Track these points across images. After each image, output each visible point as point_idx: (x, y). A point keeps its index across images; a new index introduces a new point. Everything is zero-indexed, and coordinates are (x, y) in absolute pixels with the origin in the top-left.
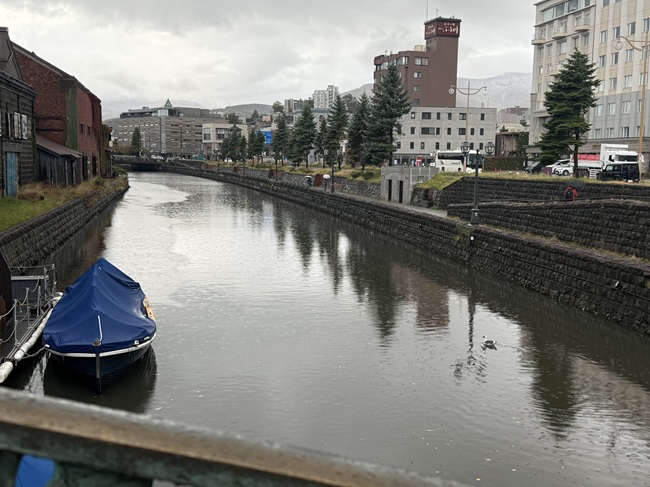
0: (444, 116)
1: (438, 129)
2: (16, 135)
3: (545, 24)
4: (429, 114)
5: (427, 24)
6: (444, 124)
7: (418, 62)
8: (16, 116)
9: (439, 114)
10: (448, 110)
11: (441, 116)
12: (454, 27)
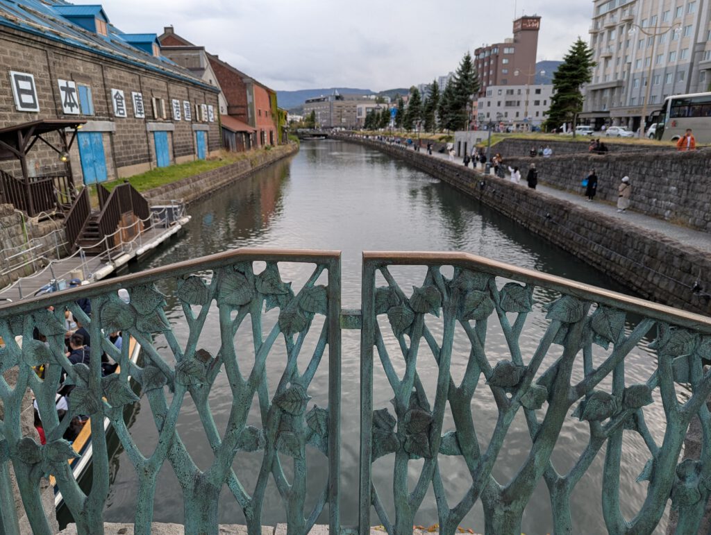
0: (524, 92)
1: (519, 102)
2: (203, 119)
3: (599, 17)
4: (512, 92)
5: (515, 22)
6: (523, 98)
7: (506, 51)
8: (204, 106)
9: (519, 90)
10: (526, 87)
11: (522, 92)
12: (536, 22)
